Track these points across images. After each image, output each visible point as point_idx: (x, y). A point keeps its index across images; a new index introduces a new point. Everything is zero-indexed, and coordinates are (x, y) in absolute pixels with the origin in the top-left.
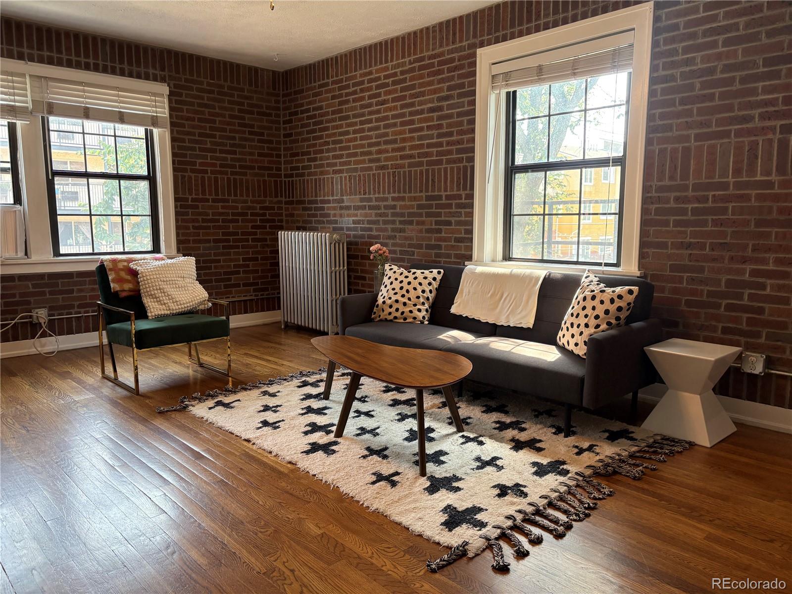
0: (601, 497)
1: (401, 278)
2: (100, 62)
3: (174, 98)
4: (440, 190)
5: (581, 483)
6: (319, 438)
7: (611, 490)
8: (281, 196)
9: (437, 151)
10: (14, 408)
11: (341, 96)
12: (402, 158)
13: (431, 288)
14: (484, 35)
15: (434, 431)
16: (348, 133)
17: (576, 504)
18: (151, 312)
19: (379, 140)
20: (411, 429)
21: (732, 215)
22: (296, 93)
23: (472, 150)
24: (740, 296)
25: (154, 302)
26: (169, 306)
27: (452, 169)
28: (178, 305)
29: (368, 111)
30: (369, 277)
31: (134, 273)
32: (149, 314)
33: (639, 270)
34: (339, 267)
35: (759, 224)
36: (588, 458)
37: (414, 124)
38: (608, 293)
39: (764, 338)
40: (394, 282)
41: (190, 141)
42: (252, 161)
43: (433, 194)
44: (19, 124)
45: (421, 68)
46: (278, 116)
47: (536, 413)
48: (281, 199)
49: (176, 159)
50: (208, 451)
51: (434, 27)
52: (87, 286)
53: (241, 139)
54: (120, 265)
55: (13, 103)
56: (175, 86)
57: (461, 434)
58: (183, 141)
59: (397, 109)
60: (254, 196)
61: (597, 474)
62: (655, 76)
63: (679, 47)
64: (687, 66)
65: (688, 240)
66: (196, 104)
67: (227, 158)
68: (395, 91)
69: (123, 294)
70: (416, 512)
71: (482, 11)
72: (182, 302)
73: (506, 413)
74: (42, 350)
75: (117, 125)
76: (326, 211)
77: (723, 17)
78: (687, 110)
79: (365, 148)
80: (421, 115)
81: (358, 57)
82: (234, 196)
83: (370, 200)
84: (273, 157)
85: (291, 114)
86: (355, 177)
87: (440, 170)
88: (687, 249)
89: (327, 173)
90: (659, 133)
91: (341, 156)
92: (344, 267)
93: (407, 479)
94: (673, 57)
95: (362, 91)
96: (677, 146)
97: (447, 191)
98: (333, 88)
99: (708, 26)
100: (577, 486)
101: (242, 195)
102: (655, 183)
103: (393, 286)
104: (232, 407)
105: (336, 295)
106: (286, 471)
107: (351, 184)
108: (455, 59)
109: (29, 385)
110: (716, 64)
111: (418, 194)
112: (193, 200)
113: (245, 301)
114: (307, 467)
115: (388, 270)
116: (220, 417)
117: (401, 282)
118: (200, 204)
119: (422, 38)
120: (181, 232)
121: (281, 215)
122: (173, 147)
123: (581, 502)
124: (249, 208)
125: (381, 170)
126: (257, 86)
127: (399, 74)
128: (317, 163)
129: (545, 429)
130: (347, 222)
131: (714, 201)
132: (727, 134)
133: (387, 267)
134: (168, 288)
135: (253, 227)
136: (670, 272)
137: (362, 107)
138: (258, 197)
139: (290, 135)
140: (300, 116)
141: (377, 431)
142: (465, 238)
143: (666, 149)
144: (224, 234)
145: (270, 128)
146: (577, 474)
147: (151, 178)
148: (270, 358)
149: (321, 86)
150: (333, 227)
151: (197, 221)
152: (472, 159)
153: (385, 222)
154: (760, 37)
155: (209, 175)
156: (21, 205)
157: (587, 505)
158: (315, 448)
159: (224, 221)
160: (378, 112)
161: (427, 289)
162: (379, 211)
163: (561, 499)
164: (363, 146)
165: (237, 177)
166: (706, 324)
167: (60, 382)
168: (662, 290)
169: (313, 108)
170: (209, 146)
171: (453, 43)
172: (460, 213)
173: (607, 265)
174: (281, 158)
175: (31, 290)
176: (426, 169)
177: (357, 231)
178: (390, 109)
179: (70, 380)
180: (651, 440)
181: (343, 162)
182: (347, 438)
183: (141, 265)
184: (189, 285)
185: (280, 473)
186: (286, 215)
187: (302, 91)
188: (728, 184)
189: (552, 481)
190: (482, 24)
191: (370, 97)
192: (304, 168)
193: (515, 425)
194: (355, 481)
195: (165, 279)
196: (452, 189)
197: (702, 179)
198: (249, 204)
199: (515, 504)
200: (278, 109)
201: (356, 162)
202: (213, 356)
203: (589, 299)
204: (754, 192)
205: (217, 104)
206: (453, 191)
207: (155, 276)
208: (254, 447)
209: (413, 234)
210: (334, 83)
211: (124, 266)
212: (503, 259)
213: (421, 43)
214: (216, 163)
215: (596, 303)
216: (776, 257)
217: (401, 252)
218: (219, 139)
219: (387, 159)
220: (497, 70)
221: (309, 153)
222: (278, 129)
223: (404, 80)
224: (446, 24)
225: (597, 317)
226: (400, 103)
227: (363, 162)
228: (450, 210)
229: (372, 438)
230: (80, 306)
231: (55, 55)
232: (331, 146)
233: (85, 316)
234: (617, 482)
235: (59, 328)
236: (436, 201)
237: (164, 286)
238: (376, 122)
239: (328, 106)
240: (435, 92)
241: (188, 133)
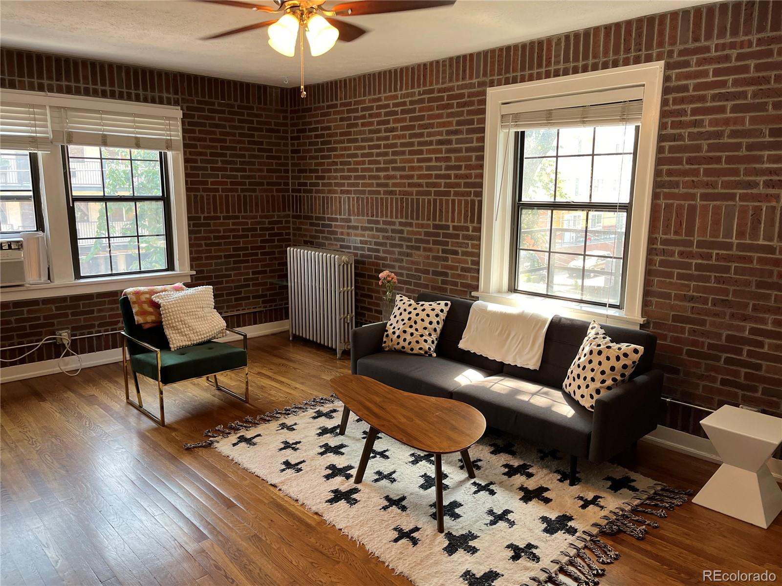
0: (609, 561)
1: (409, 309)
2: (116, 89)
3: (186, 120)
4: (447, 220)
5: (589, 544)
6: (339, 483)
7: (617, 553)
8: (289, 210)
9: (445, 183)
10: (49, 444)
11: (349, 118)
12: (410, 185)
13: (438, 319)
14: (494, 75)
15: (447, 477)
16: (356, 155)
17: (586, 570)
18: (173, 344)
19: (387, 166)
20: (425, 474)
21: (734, 275)
22: (304, 110)
23: (481, 185)
24: (739, 352)
25: (176, 334)
26: (189, 337)
27: (460, 201)
28: (198, 336)
29: (377, 137)
30: (375, 296)
31: (156, 306)
32: (171, 346)
33: (642, 317)
34: (347, 287)
35: (759, 285)
36: (594, 514)
37: (422, 154)
38: (614, 350)
39: (760, 392)
40: (403, 313)
41: (202, 161)
42: (260, 177)
43: (440, 223)
44: (40, 154)
45: (431, 100)
46: (286, 132)
47: (542, 455)
48: (289, 213)
49: (189, 179)
50: (238, 497)
51: (444, 61)
52: (107, 306)
53: (251, 156)
54: (144, 298)
55: (34, 135)
56: (188, 108)
57: (473, 481)
58: (195, 161)
59: (406, 138)
60: (263, 211)
61: (602, 533)
62: (663, 133)
63: (688, 108)
64: (695, 127)
65: (691, 293)
66: (207, 125)
67: (237, 176)
68: (404, 120)
69: (147, 326)
70: (438, 577)
71: (493, 51)
72: (202, 333)
73: (513, 454)
74: (65, 369)
75: (133, 150)
76: (333, 229)
77: (732, 84)
78: (695, 169)
79: (373, 172)
80: (430, 146)
81: (367, 83)
82: (244, 213)
83: (377, 222)
84: (281, 173)
85: (299, 131)
86: (363, 199)
87: (447, 201)
88: (689, 301)
89: (335, 192)
90: (666, 188)
91: (349, 178)
92: (351, 286)
93: (427, 536)
94: (681, 116)
95: (371, 116)
96: (683, 202)
97: (454, 222)
98: (342, 110)
99: (717, 91)
100: (586, 547)
101: (251, 211)
102: (660, 236)
103: (402, 317)
104: (254, 444)
105: (344, 314)
106: (313, 524)
107: (359, 205)
108: (465, 95)
109: (60, 413)
110: (723, 128)
111: (425, 222)
112: (205, 219)
113: (255, 313)
114: (333, 520)
115: (398, 301)
116: (243, 455)
117: (410, 313)
118: (212, 222)
119: (432, 71)
120: (193, 249)
121: (289, 228)
122: (186, 168)
123: (591, 568)
124: (259, 223)
125: (389, 195)
126: (265, 104)
127: (408, 103)
128: (324, 181)
129: (551, 475)
130: (355, 240)
131: (717, 260)
132: (732, 197)
133: (398, 297)
134: (188, 319)
135: (262, 241)
136: (672, 321)
137: (371, 132)
138: (267, 212)
139: (298, 151)
140: (308, 134)
141: (393, 476)
142: (471, 268)
143: (672, 204)
144: (235, 249)
145: (279, 144)
146: (584, 532)
147: (165, 199)
148: (283, 379)
149: (329, 107)
150: (341, 245)
151: (209, 238)
152: (480, 194)
153: (392, 245)
154: (767, 107)
155: (221, 193)
156: (44, 232)
157: (595, 572)
158: (338, 496)
159: (234, 237)
160: (387, 138)
161: (435, 320)
162: (386, 234)
163: (571, 563)
164: (371, 170)
165: (248, 194)
166: (705, 374)
167: (87, 408)
168: (664, 338)
169: (321, 127)
170: (220, 165)
171: (462, 79)
172: (468, 244)
173: (611, 306)
174: (288, 173)
175: (55, 312)
176: (434, 199)
177: (364, 251)
178: (399, 137)
179: (96, 406)
180: (652, 492)
181: (351, 183)
182: (366, 485)
183: (162, 298)
184: (207, 314)
185: (308, 526)
186: (294, 229)
187: (309, 110)
188: (731, 244)
189: (561, 540)
190: (493, 63)
191: (379, 123)
192: (312, 184)
193: (522, 470)
194: (378, 537)
195: (185, 311)
196: (459, 221)
197: (706, 237)
198: (259, 219)
199: (528, 569)
200: (286, 125)
201: (364, 185)
202: (229, 377)
203: (595, 353)
204: (756, 255)
205: (227, 124)
206: (461, 223)
207: (176, 309)
208: (281, 494)
209: (421, 260)
210: (342, 105)
211: (146, 298)
212: (509, 290)
213: (431, 75)
214: (227, 182)
215: (602, 358)
216: (775, 319)
217: (408, 276)
218: (230, 157)
219: (395, 185)
220: (507, 110)
221: (317, 171)
222: (286, 145)
223: (414, 110)
224: (456, 60)
225: (603, 373)
226: (409, 132)
227: (371, 185)
228: (458, 241)
229: (390, 484)
230: (100, 326)
231: (73, 84)
232: (339, 167)
233: (106, 335)
234: (621, 542)
235: (79, 347)
236: (444, 230)
237: (185, 318)
238: (384, 148)
239: (336, 127)
240: (444, 125)
241: (200, 154)
